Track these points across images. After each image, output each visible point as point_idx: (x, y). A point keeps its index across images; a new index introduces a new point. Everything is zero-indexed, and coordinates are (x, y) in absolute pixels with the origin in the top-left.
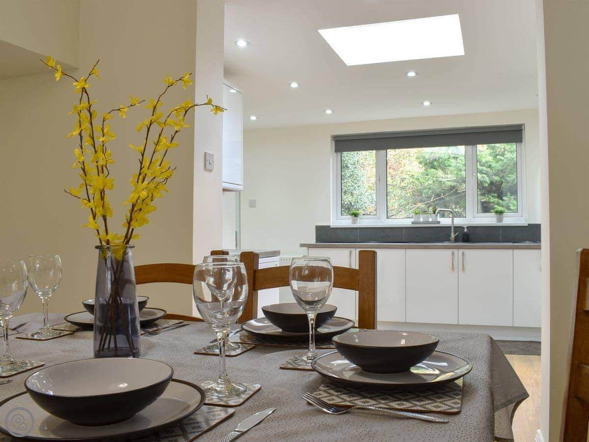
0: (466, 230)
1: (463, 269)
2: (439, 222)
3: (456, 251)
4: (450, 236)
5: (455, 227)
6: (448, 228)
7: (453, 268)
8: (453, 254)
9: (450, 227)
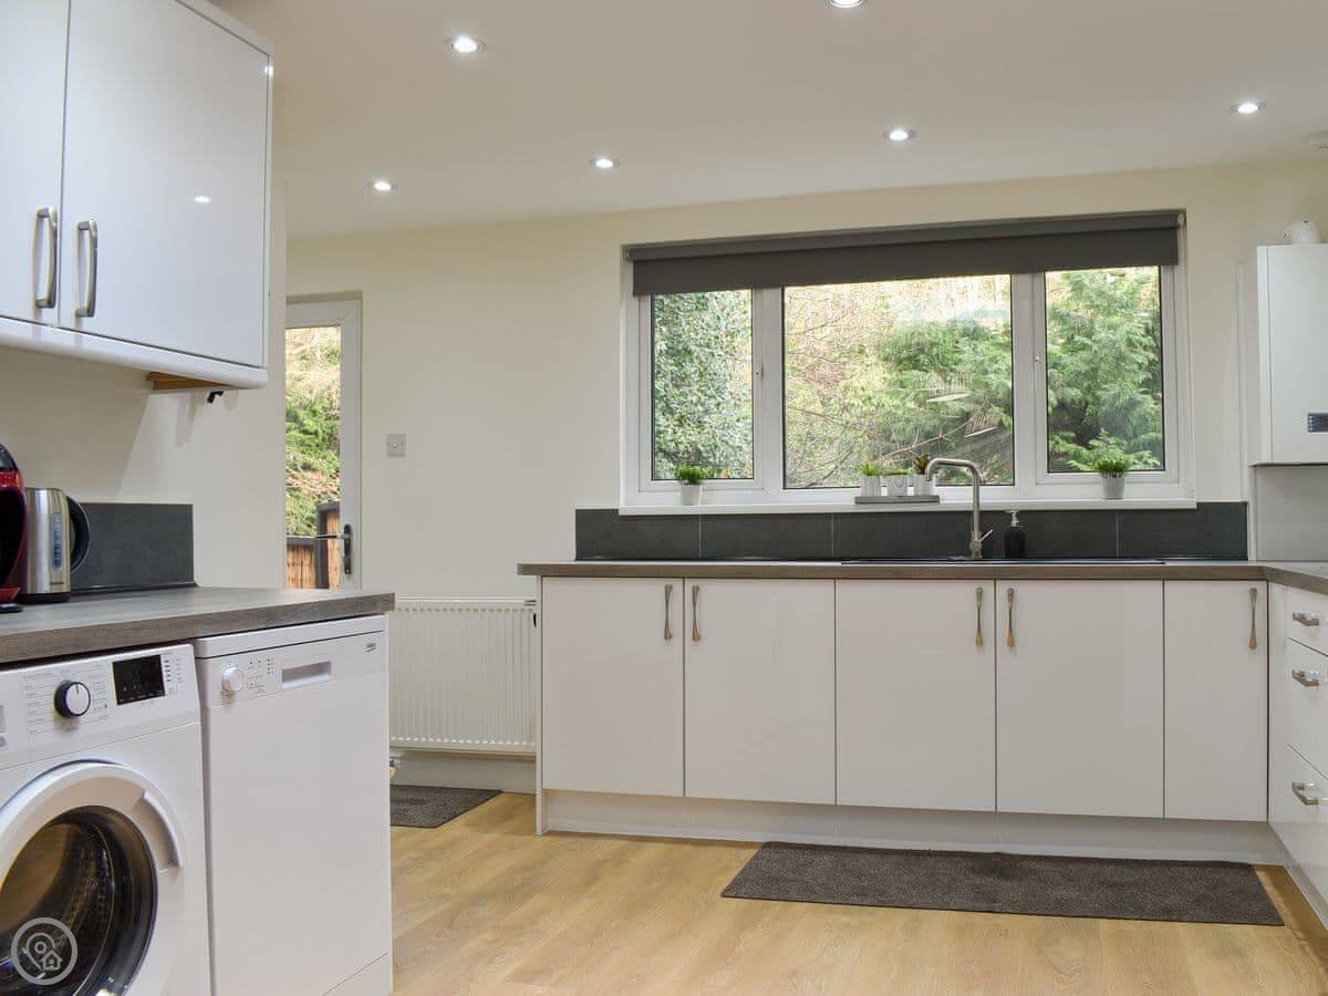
0: (1015, 522)
1: (1011, 643)
2: (936, 499)
3: (988, 586)
4: (969, 538)
5: (983, 513)
6: (963, 516)
7: (980, 642)
8: (980, 594)
9: (968, 514)
